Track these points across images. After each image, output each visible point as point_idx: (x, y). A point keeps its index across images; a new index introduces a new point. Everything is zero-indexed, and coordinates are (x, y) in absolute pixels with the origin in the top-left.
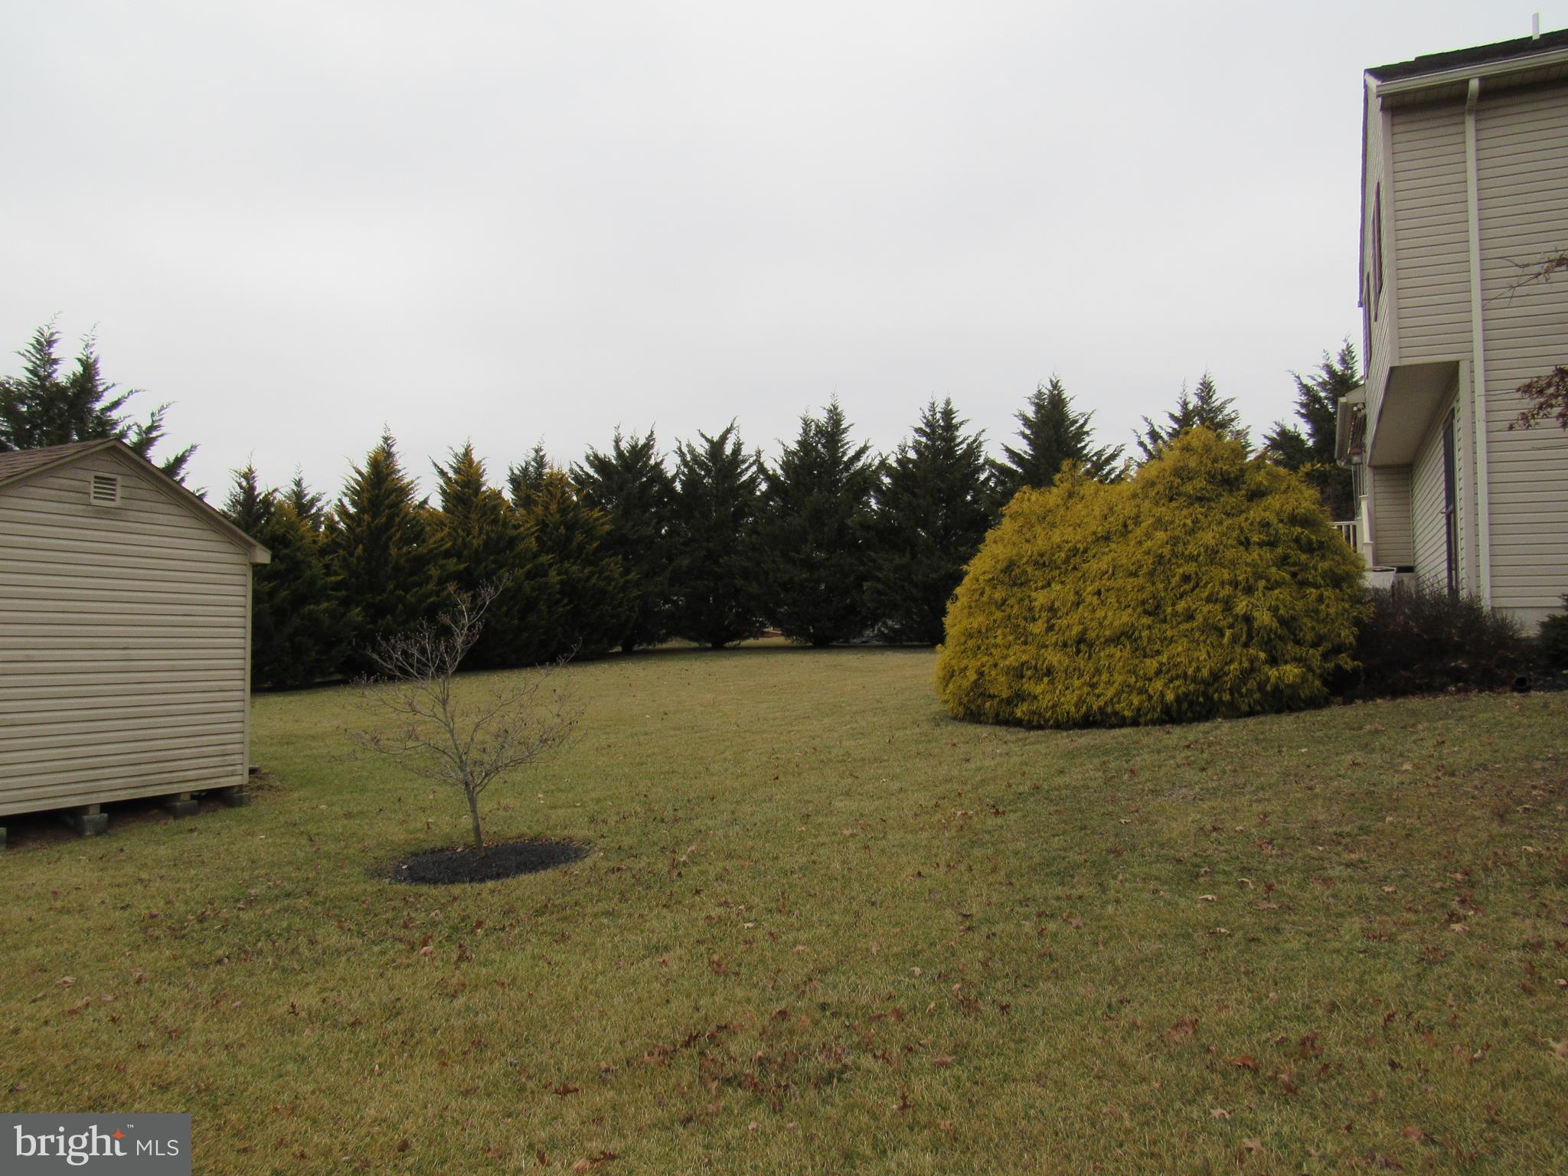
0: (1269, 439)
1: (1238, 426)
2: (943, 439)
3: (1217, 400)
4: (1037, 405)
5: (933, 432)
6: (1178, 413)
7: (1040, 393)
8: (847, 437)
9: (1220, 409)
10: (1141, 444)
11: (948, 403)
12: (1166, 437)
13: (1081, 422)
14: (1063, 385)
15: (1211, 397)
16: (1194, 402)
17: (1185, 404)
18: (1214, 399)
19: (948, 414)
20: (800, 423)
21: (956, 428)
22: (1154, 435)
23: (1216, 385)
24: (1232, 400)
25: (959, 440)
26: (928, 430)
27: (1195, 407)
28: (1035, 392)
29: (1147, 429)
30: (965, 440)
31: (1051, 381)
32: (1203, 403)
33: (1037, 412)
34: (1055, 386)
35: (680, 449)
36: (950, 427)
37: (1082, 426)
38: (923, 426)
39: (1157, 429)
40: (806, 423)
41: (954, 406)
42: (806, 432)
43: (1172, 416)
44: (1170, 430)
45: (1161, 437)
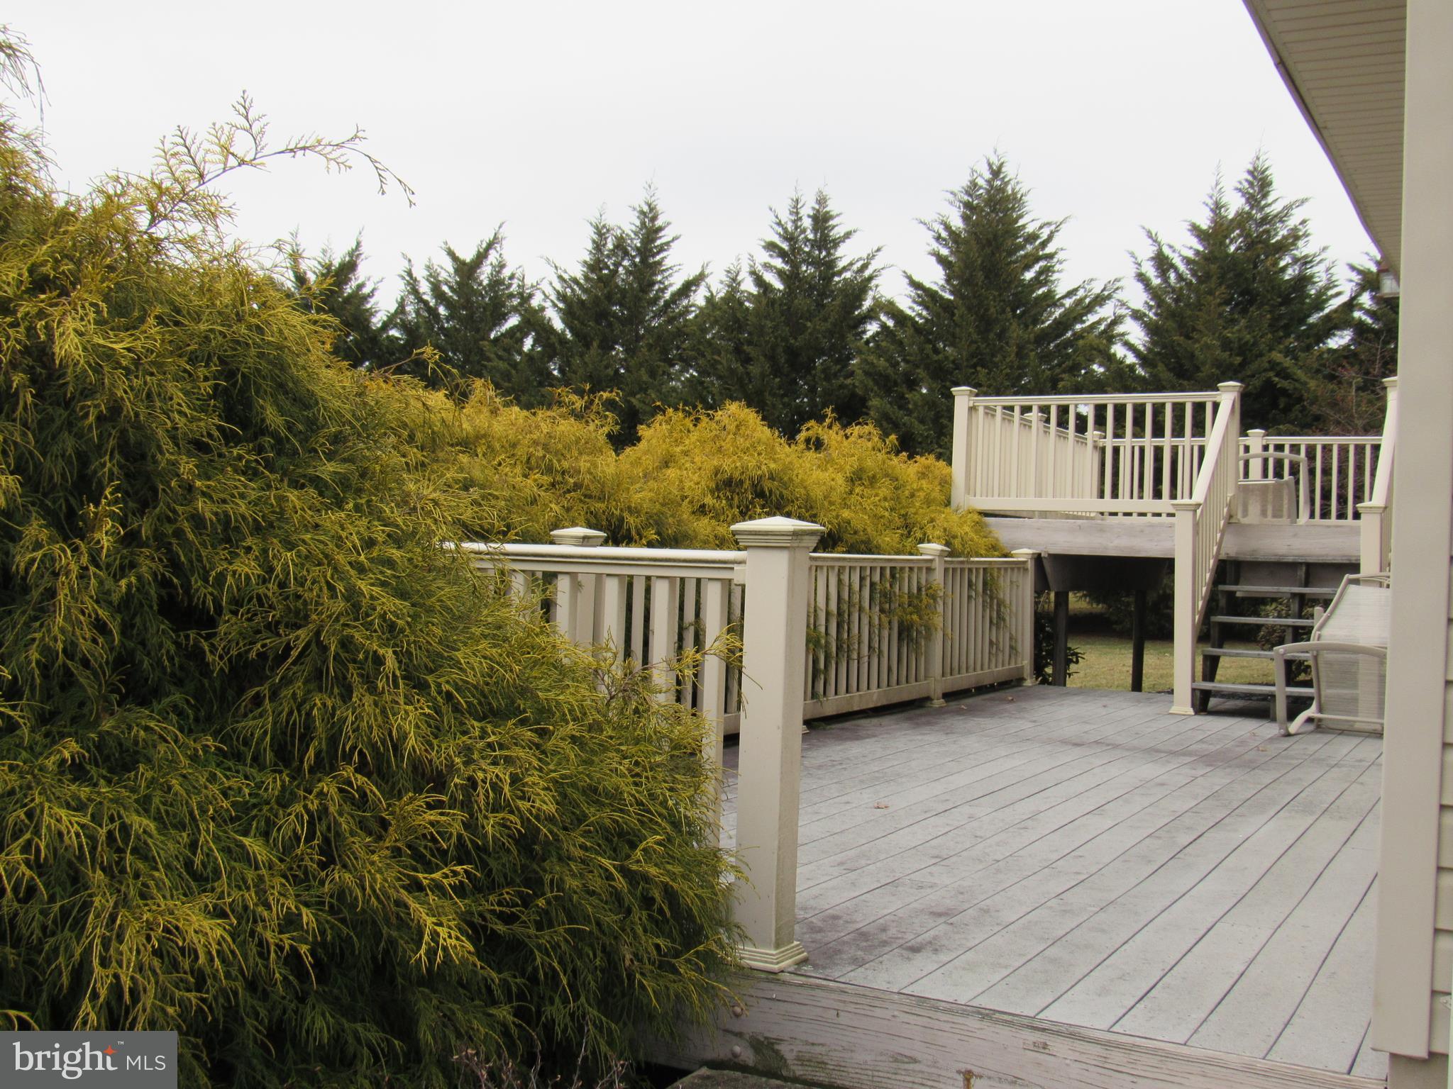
0: (1359, 272)
1: (1303, 249)
2: (816, 263)
3: (1277, 200)
4: (967, 205)
5: (794, 250)
6: (1205, 224)
7: (974, 185)
8: (670, 258)
9: (1282, 216)
10: (1141, 278)
11: (822, 201)
12: (1182, 267)
13: (1044, 236)
14: (1009, 171)
15: (1265, 196)
16: (1235, 204)
17: (1217, 207)
18: (1270, 199)
19: (821, 220)
20: (591, 233)
21: (836, 243)
22: (1162, 263)
23: (1275, 175)
24: (1303, 202)
25: (841, 264)
26: (785, 246)
27: (1240, 214)
28: (965, 182)
29: (1151, 251)
30: (851, 264)
31: (990, 165)
32: (1252, 208)
33: (966, 218)
34: (996, 173)
35: (410, 274)
36: (825, 241)
37: (1044, 244)
38: (777, 240)
39: (1166, 251)
40: (601, 232)
41: (832, 207)
42: (598, 247)
43: (1195, 229)
44: (1190, 254)
45: (1173, 266)
